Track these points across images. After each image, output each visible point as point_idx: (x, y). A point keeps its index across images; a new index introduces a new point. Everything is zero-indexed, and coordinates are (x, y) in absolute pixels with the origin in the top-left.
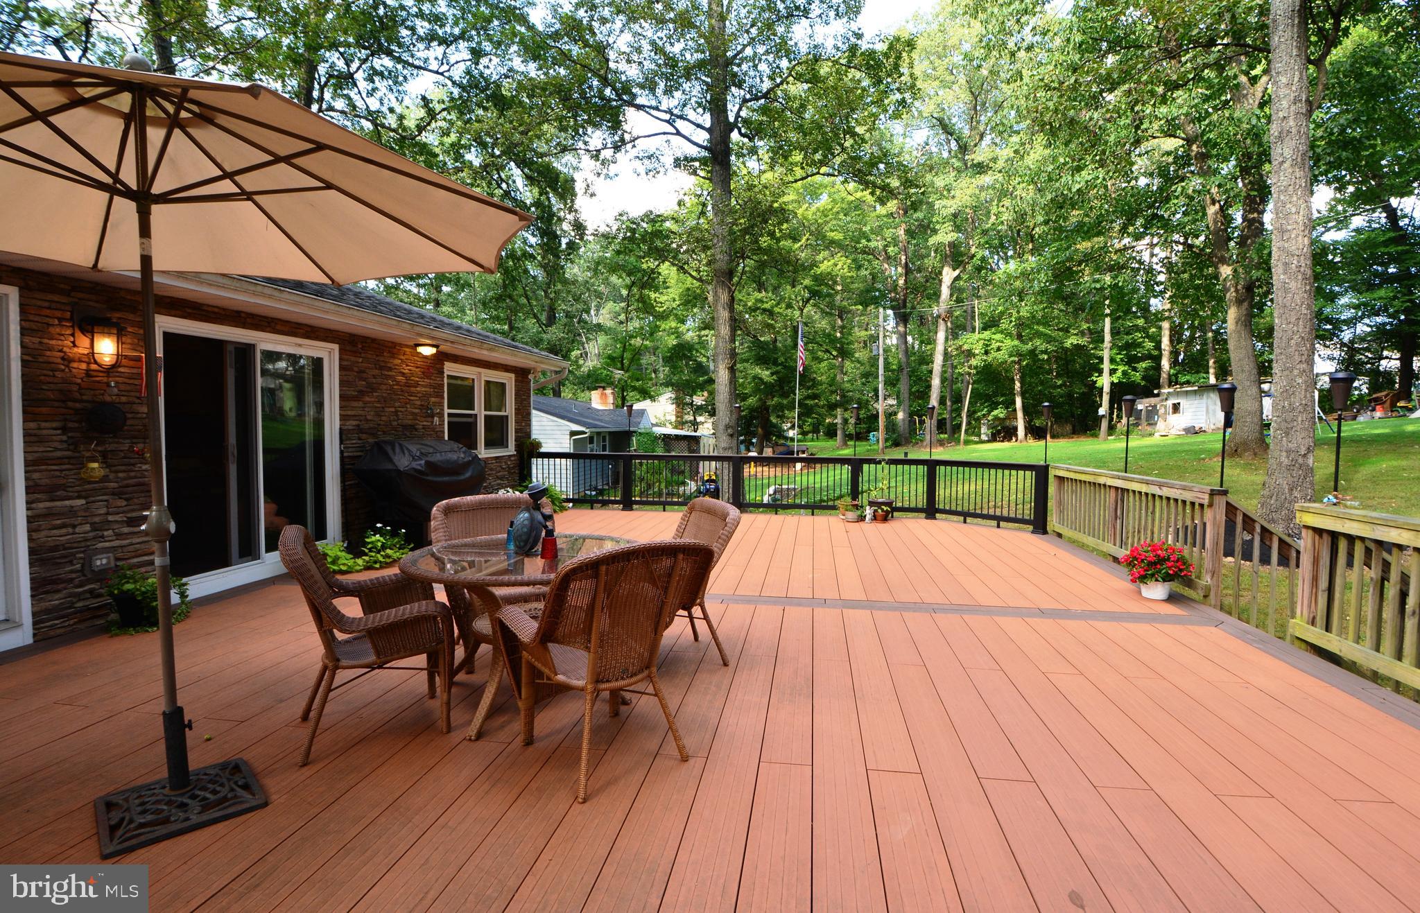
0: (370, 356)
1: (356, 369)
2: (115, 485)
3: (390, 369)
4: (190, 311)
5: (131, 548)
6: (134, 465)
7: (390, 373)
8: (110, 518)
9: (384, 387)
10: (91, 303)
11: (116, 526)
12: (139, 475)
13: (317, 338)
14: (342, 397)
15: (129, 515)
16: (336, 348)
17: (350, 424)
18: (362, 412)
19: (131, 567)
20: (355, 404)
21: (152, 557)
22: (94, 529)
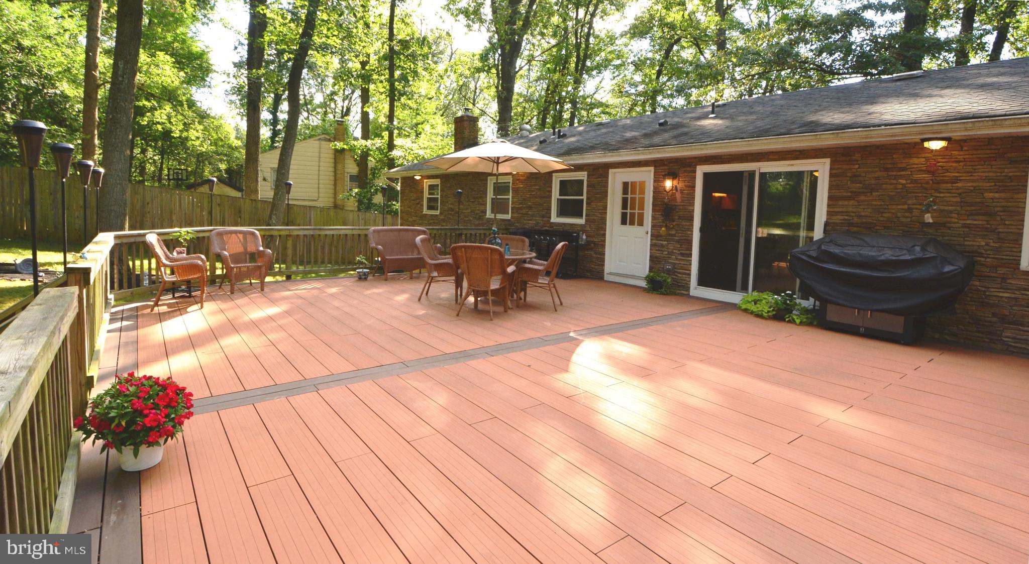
0: (871, 161)
1: (848, 175)
2: (678, 239)
3: (903, 169)
5: (680, 265)
6: (686, 231)
7: (903, 173)
8: (675, 251)
9: (892, 187)
10: (674, 167)
11: (677, 255)
12: (687, 236)
13: (807, 158)
14: (829, 198)
15: (681, 252)
16: (827, 161)
17: (837, 219)
18: (854, 210)
19: (680, 273)
20: (846, 203)
21: (688, 272)
22: (668, 254)
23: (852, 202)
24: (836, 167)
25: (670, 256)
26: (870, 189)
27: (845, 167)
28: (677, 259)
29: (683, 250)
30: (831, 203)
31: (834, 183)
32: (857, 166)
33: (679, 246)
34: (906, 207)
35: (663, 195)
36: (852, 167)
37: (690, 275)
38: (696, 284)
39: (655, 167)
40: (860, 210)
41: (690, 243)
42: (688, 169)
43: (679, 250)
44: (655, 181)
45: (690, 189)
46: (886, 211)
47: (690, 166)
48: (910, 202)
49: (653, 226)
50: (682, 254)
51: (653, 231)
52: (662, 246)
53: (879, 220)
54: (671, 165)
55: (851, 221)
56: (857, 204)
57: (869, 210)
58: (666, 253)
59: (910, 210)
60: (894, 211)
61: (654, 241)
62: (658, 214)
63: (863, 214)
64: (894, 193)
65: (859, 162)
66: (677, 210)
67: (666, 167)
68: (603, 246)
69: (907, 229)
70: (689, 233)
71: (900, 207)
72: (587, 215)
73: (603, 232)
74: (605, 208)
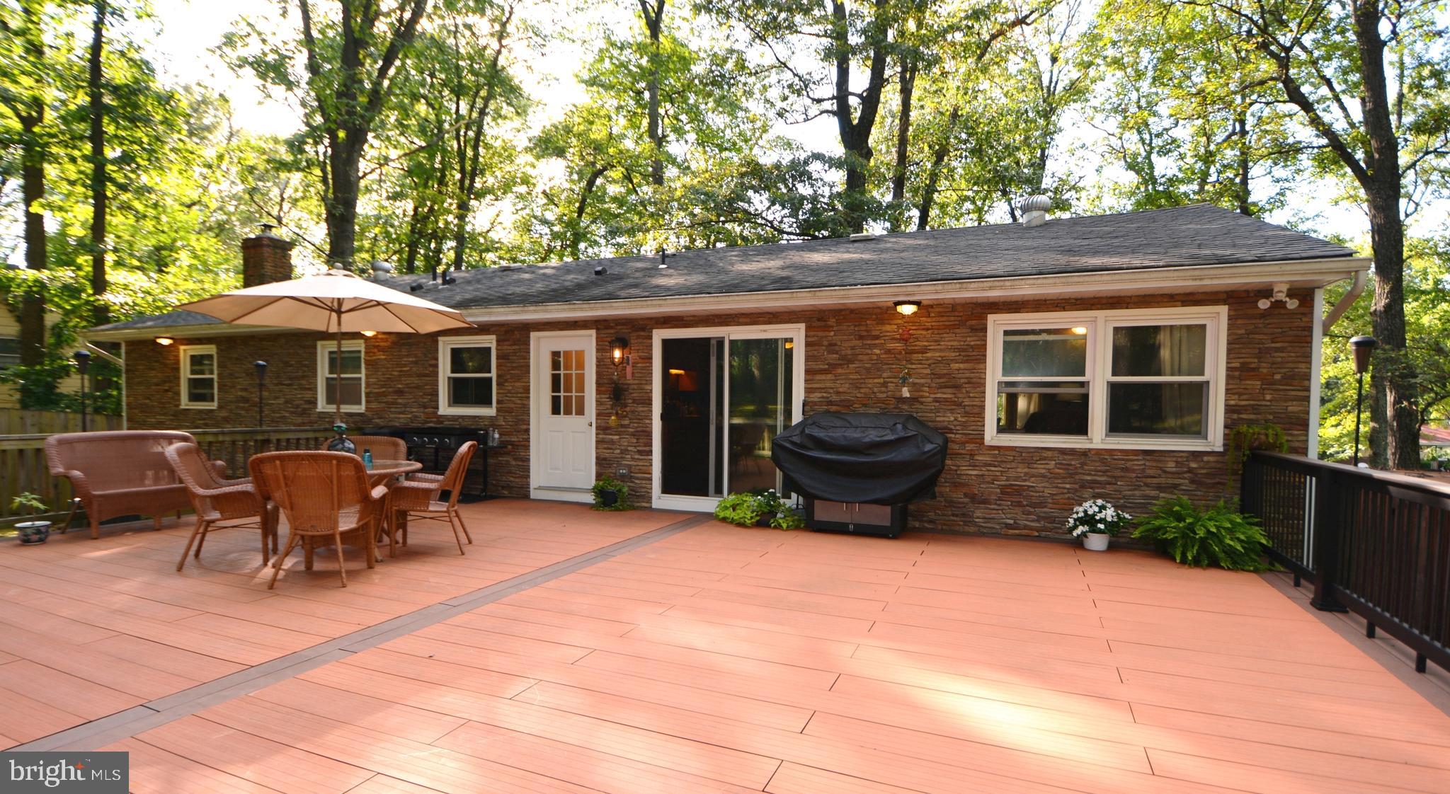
0: (845, 328)
1: (824, 343)
2: (633, 430)
4: (675, 323)
5: (639, 467)
6: (643, 420)
8: (629, 448)
9: (867, 357)
10: (624, 331)
11: (632, 453)
12: (645, 426)
13: (780, 322)
14: (809, 371)
15: (637, 448)
16: (802, 326)
17: (816, 397)
18: (832, 385)
19: (638, 478)
20: (823, 377)
21: (649, 476)
22: (621, 453)
23: (829, 376)
24: (812, 333)
25: (624, 455)
26: (847, 361)
27: (820, 334)
28: (633, 459)
29: (641, 446)
30: (809, 377)
31: (810, 354)
32: (832, 333)
33: (635, 441)
34: (882, 380)
35: (610, 369)
36: (827, 333)
37: (652, 479)
38: (660, 491)
39: (597, 329)
40: (839, 386)
41: (649, 435)
42: (642, 334)
43: (635, 446)
44: (598, 350)
45: (647, 361)
46: (863, 386)
47: (643, 329)
48: (885, 375)
49: (598, 415)
50: (640, 452)
51: (599, 422)
52: (612, 442)
54: (619, 327)
55: (830, 399)
56: (834, 378)
57: (847, 385)
58: (618, 451)
59: (885, 384)
60: (870, 386)
61: (600, 436)
62: (605, 398)
63: (841, 390)
64: (870, 365)
65: (835, 329)
66: (630, 391)
67: (613, 331)
68: (527, 447)
69: (883, 406)
70: (647, 421)
71: (876, 381)
72: (498, 402)
73: (525, 427)
74: (527, 390)
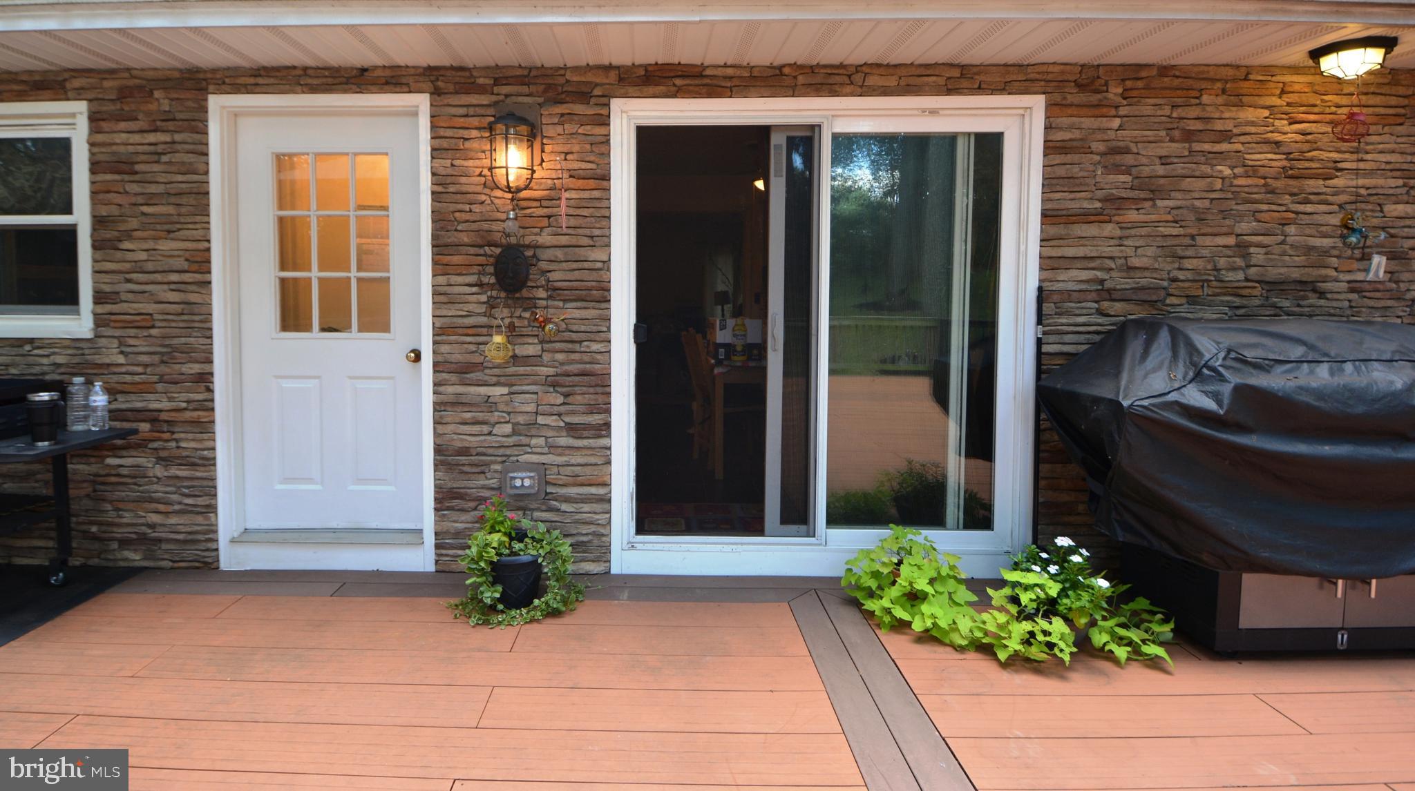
0: (1148, 110)
1: (1095, 146)
2: (551, 371)
3: (1226, 136)
4: (678, 82)
5: (569, 470)
6: (580, 342)
7: (1224, 147)
8: (541, 420)
9: (1201, 184)
10: (521, 99)
11: (550, 434)
12: (586, 358)
13: (980, 89)
14: (1047, 216)
15: (568, 419)
16: (1037, 103)
17: (1071, 279)
18: (1115, 251)
19: (568, 500)
20: (1092, 230)
21: (601, 491)
22: (515, 433)
23: (1109, 229)
24: (1065, 121)
25: (524, 440)
26: (1152, 191)
27: (1088, 123)
28: (552, 448)
29: (573, 413)
30: (1053, 231)
31: (1061, 171)
32: (1116, 123)
33: (560, 400)
34: (1231, 241)
35: (476, 208)
36: (1104, 123)
37: (609, 501)
38: (633, 530)
39: (436, 93)
40: (1130, 252)
41: (602, 383)
42: (579, 109)
43: (559, 415)
44: (436, 152)
45: (592, 183)
46: (1190, 252)
47: (583, 96)
48: (1244, 227)
49: (440, 332)
50: (572, 429)
51: (445, 348)
52: (489, 403)
53: (1175, 280)
54: (505, 89)
55: (1108, 285)
56: (1118, 233)
57: (1150, 251)
58: (508, 429)
59: (1242, 248)
60: (1205, 252)
61: (450, 389)
62: (461, 284)
63: (1135, 262)
64: (1207, 203)
65: (1122, 111)
66: (543, 265)
67: (485, 99)
68: (205, 426)
69: (1237, 301)
70: (595, 347)
71: (1221, 241)
72: (100, 297)
73: (196, 368)
74: (201, 262)
